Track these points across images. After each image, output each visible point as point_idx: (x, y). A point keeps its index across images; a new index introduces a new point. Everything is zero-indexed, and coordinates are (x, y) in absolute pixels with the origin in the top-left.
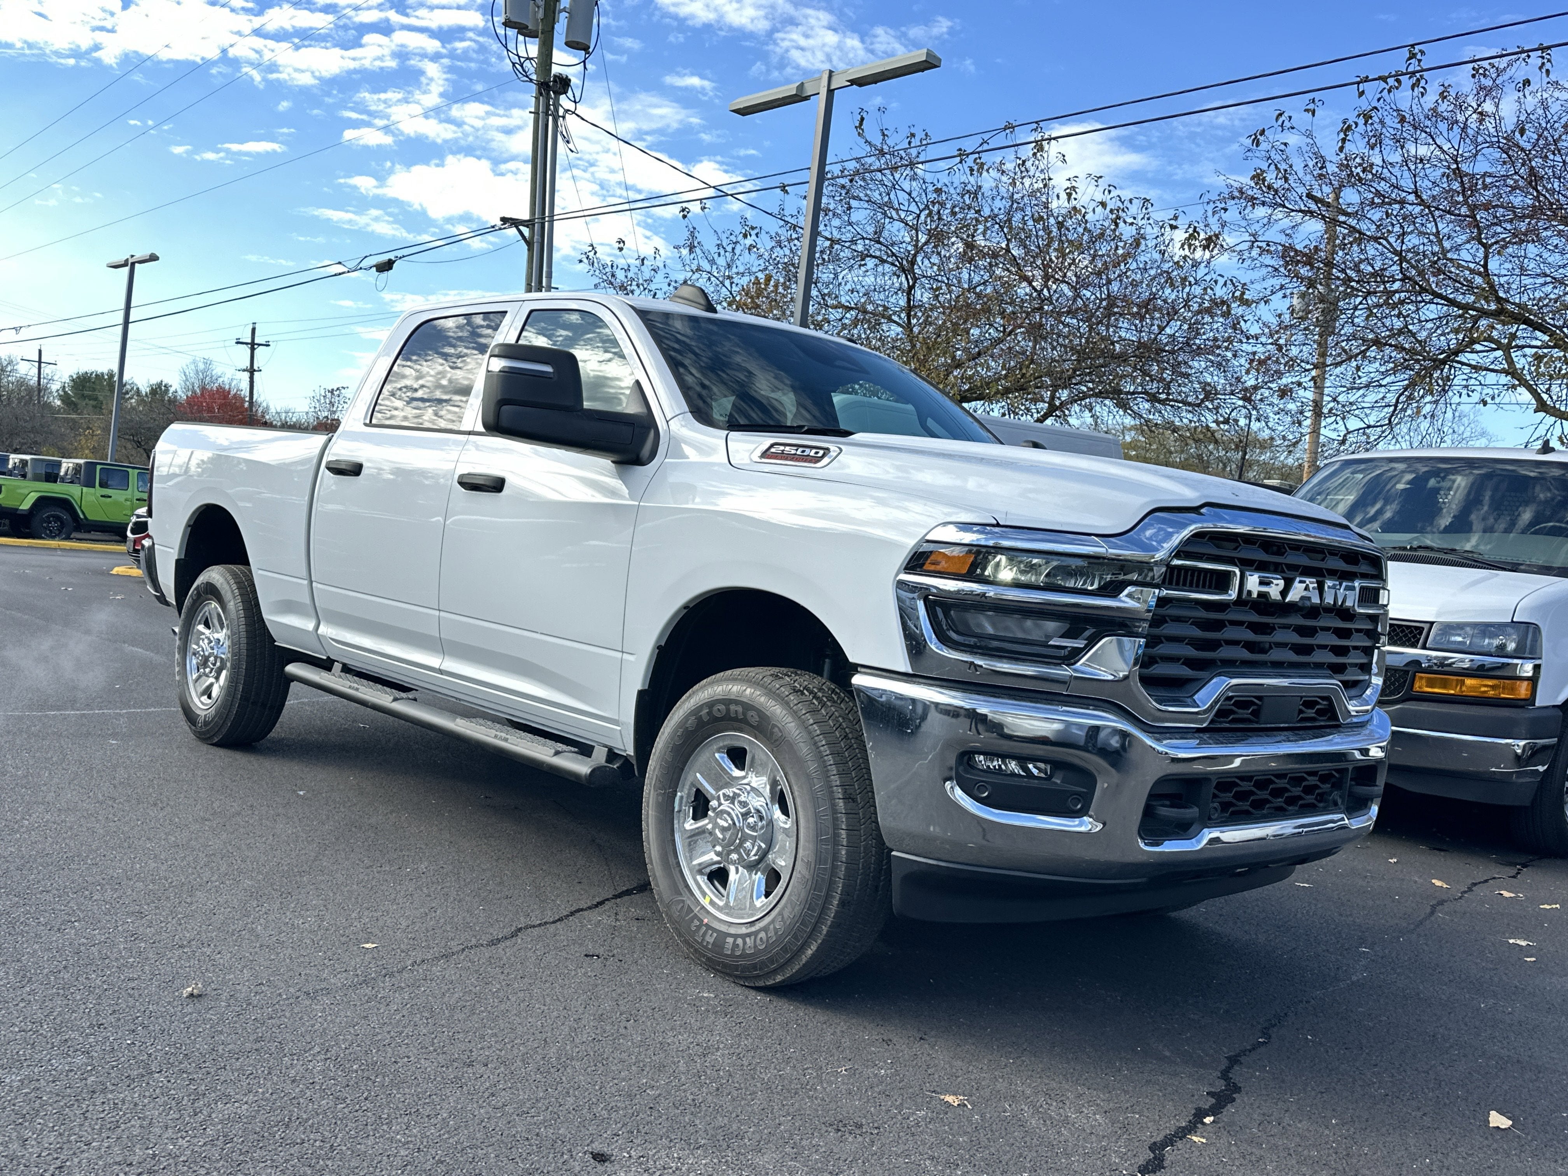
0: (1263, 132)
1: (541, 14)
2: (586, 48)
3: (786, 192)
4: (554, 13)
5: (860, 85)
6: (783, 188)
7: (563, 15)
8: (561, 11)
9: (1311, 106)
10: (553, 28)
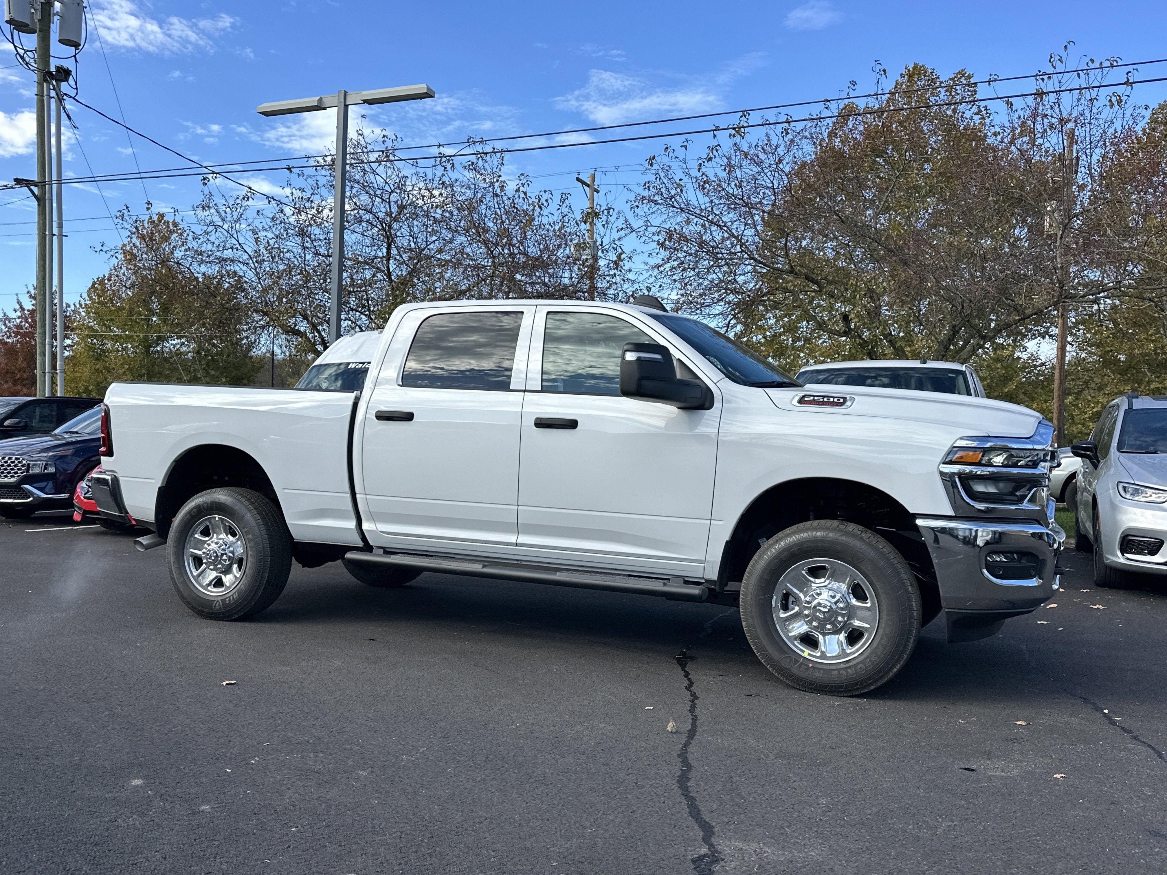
0: (654, 157)
1: (38, 16)
2: (76, 45)
3: (291, 171)
4: (50, 15)
5: (370, 104)
6: (289, 169)
7: (56, 18)
8: (54, 15)
9: (685, 144)
10: (49, 27)
